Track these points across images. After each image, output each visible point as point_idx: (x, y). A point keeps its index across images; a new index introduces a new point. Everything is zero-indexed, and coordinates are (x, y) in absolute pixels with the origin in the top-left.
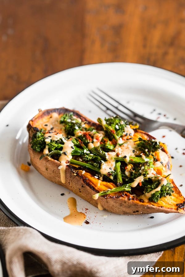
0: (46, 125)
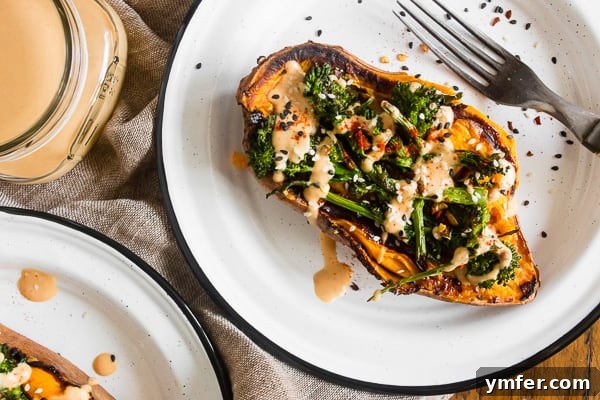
0: (276, 97)
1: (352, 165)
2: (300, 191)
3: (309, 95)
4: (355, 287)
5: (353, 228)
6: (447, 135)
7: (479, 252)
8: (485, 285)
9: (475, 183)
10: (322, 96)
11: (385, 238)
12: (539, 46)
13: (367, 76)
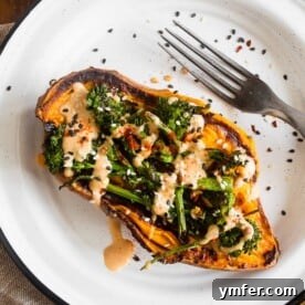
0: (66, 110)
1: (125, 162)
2: (86, 184)
3: (90, 108)
4: (137, 259)
5: (128, 212)
6: (199, 137)
7: (227, 228)
8: (234, 254)
9: (222, 174)
10: (101, 109)
11: (154, 219)
12: (273, 67)
13: (138, 93)
